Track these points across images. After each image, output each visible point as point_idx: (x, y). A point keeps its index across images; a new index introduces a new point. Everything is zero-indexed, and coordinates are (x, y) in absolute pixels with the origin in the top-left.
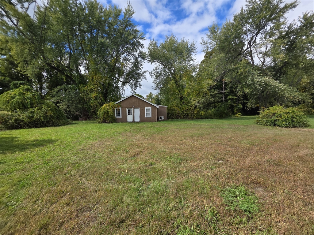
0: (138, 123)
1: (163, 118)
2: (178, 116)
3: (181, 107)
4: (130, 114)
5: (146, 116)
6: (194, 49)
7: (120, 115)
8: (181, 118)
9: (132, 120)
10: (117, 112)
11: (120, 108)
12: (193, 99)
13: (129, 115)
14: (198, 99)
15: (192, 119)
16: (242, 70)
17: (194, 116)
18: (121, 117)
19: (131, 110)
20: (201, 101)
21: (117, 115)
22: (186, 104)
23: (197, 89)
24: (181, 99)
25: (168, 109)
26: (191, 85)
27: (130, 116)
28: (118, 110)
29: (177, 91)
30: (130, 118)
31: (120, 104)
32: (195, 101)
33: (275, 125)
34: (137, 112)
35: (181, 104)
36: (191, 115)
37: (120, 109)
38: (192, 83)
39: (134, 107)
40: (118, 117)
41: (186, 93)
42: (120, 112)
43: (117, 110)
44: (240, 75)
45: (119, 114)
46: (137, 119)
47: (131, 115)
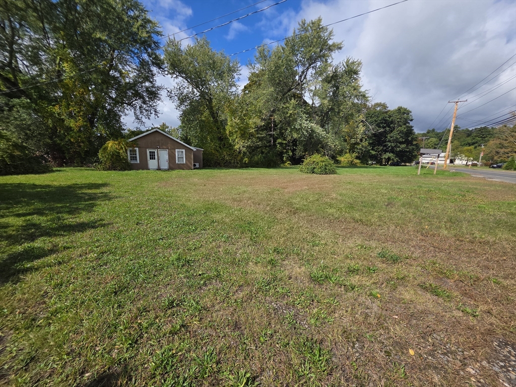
0: (165, 170)
1: (197, 165)
2: (217, 164)
3: (220, 151)
4: (152, 157)
5: (177, 162)
6: (237, 70)
7: (136, 160)
8: (221, 166)
9: (156, 167)
10: (131, 154)
11: (137, 149)
12: (237, 140)
13: (150, 159)
14: (243, 141)
15: (235, 167)
16: (291, 112)
17: (238, 163)
18: (138, 162)
19: (154, 152)
20: (246, 144)
21: (131, 160)
22: (228, 148)
23: (242, 128)
24: (220, 139)
25: (204, 153)
26: (235, 122)
27: (153, 160)
28: (133, 152)
29: (215, 128)
30: (152, 164)
31: (137, 143)
32: (240, 145)
33: (313, 172)
34: (164, 155)
35: (220, 147)
36: (234, 162)
37: (135, 151)
38: (237, 119)
39: (159, 148)
40: (133, 162)
41: (227, 132)
42: (136, 155)
43: (130, 151)
44: (289, 117)
45: (134, 158)
46: (165, 165)
47: (155, 159)
